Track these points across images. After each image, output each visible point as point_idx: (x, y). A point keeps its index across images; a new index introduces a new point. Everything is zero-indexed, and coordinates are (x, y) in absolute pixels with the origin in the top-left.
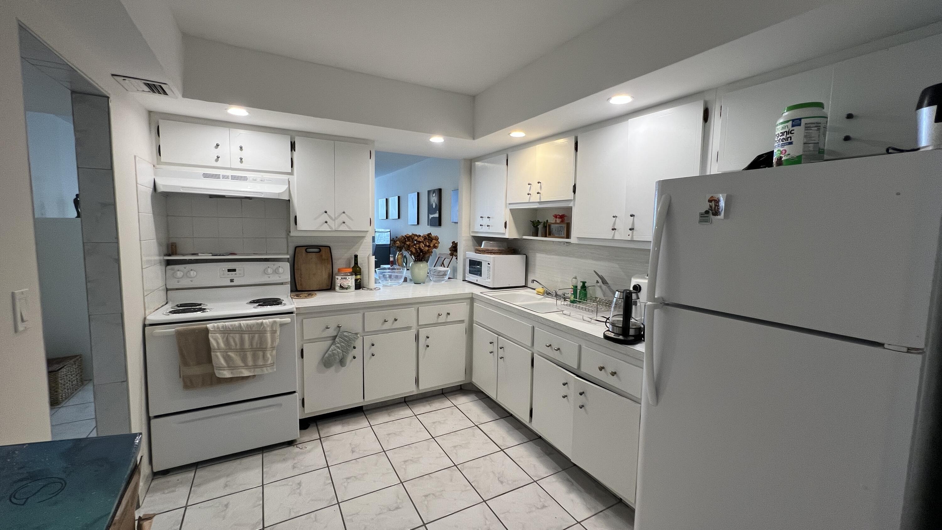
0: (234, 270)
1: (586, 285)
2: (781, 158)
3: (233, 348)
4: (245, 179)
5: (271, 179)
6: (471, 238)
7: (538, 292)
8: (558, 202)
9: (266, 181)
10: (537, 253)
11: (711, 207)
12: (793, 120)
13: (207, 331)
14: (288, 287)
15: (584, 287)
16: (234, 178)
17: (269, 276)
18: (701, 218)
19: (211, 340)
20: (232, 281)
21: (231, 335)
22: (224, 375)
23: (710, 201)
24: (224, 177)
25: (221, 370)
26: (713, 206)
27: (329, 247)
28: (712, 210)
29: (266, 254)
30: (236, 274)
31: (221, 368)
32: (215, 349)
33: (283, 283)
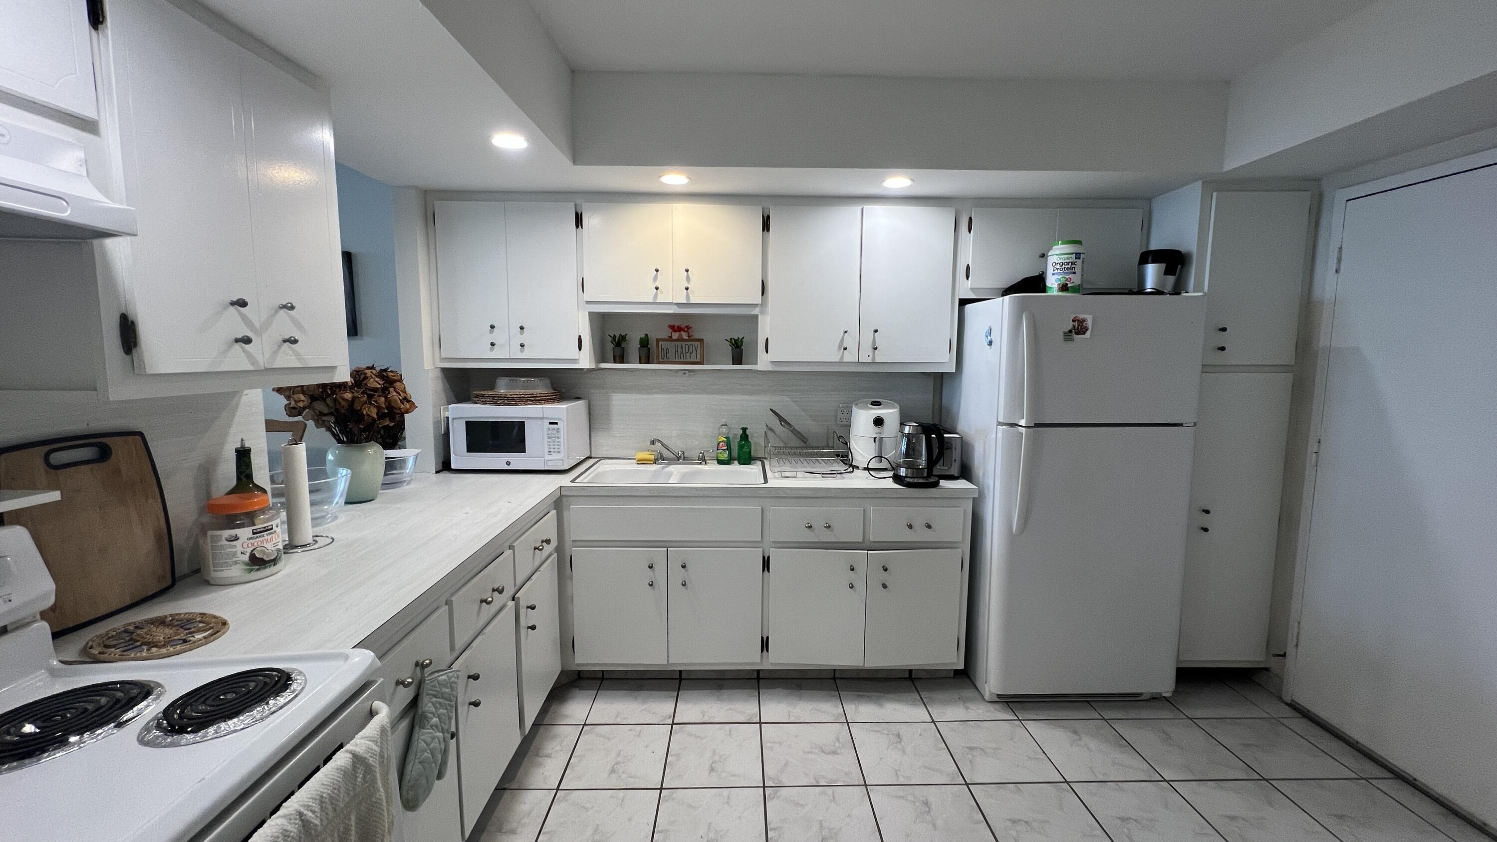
1: (748, 432)
2: (1067, 284)
6: (439, 374)
7: (639, 461)
8: (715, 306)
10: (614, 392)
11: (1074, 326)
12: (1076, 253)
15: (745, 436)
18: (1066, 337)
23: (1074, 321)
26: (1077, 326)
27: (141, 434)
28: (1075, 330)
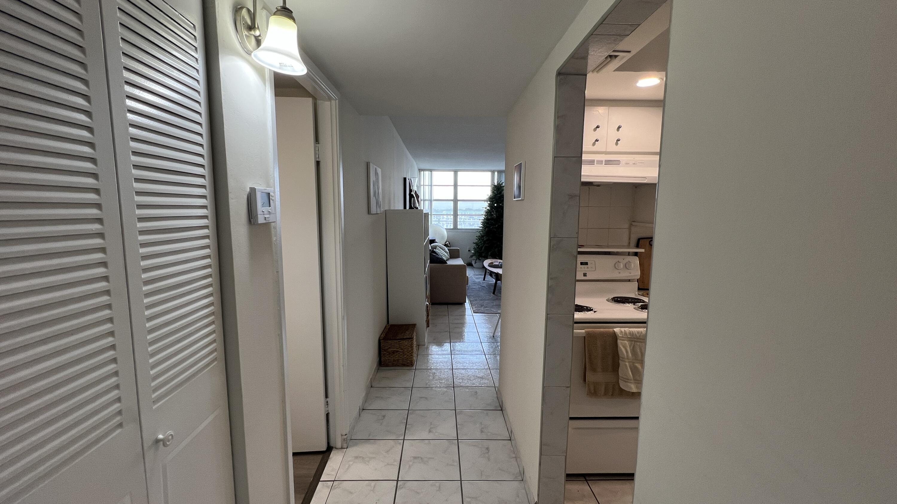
0: (586, 264)
3: (639, 359)
4: (617, 162)
5: (643, 162)
9: (638, 164)
13: (615, 336)
14: (636, 285)
16: (608, 162)
17: (619, 271)
19: (620, 346)
20: (585, 275)
21: (638, 344)
22: (631, 388)
24: (600, 162)
25: (629, 382)
29: (608, 247)
30: (588, 268)
31: (627, 380)
32: (624, 358)
33: (630, 280)
